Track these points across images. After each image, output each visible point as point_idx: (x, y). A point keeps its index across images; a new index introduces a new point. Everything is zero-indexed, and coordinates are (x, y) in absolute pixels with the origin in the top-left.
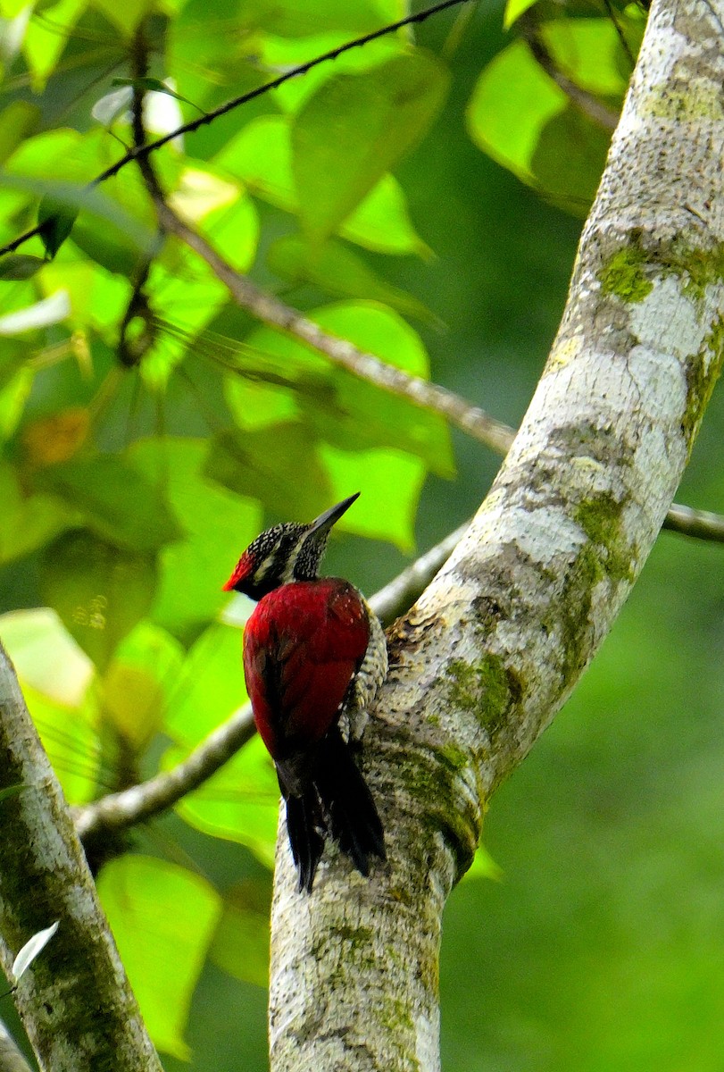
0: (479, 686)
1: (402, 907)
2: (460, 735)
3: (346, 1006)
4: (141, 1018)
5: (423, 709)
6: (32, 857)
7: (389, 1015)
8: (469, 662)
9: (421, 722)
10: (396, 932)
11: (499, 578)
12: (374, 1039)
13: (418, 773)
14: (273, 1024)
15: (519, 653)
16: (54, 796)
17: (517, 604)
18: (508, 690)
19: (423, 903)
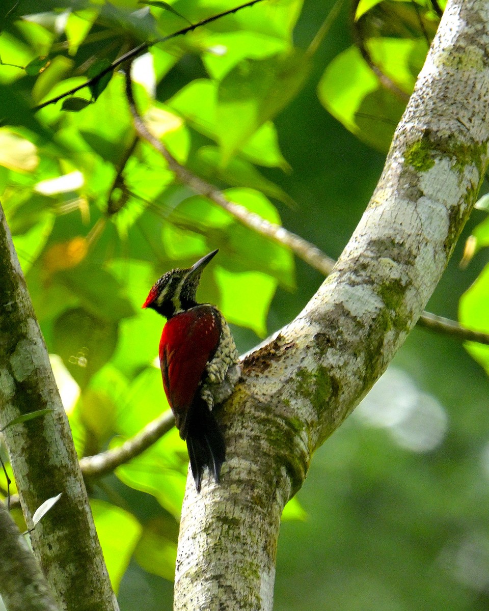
0: (314, 385)
1: (259, 508)
2: (301, 412)
3: (221, 562)
4: (103, 557)
5: (281, 395)
6: (47, 458)
7: (246, 570)
8: (310, 370)
9: (279, 402)
10: (254, 522)
11: (332, 323)
12: (236, 583)
13: (275, 432)
14: (178, 569)
15: (339, 368)
16: (63, 424)
17: (341, 339)
18: (331, 389)
19: (272, 508)
